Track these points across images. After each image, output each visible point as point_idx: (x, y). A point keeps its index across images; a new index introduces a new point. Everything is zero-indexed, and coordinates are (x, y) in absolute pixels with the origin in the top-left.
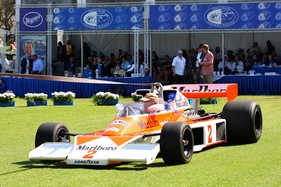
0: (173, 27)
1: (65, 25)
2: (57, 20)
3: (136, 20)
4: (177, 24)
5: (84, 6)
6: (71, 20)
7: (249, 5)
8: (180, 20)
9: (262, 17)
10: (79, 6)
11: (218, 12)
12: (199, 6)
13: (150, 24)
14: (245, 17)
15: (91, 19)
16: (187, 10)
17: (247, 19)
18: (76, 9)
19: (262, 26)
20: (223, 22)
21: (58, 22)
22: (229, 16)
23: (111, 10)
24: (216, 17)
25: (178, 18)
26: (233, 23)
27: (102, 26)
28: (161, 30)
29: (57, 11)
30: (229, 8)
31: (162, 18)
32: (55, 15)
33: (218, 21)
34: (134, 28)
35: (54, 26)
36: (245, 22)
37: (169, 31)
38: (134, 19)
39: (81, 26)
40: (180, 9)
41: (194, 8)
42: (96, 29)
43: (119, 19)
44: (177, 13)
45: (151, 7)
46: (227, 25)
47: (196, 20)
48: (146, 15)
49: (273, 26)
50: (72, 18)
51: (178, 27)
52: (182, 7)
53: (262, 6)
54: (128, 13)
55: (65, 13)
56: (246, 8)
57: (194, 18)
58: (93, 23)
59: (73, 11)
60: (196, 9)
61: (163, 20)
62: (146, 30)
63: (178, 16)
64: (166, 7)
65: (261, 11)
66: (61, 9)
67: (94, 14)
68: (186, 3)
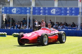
0: (40, 14)
1: (6, 12)
2: (3, 11)
3: (28, 12)
4: (41, 13)
5: (12, 7)
6: (8, 11)
7: (64, 8)
8: (42, 12)
9: (68, 12)
10: (10, 7)
11: (54, 10)
12: (48, 8)
13: (33, 13)
15: (14, 11)
16: (45, 9)
17: (63, 12)
18: (9, 7)
19: (68, 15)
20: (56, 13)
21: (4, 11)
22: (58, 11)
23: (21, 8)
24: (53, 11)
25: (41, 11)
26: (59, 13)
27: (18, 13)
29: (3, 8)
30: (58, 9)
31: (37, 11)
32: (3, 9)
33: (54, 13)
34: (28, 14)
35: (2, 12)
36: (63, 13)
37: (39, 15)
38: (28, 11)
39: (11, 13)
40: (42, 9)
41: (47, 8)
42: (16, 14)
43: (23, 11)
44: (41, 10)
45: (33, 8)
46: (57, 14)
47: (47, 12)
48: (32, 10)
49: (72, 15)
50: (8, 10)
51: (41, 14)
52: (43, 8)
53: (68, 9)
54: (26, 9)
55: (6, 8)
56: (63, 9)
57: (47, 11)
58: (15, 12)
59: (9, 8)
60: (47, 9)
61: (37, 12)
62: (31, 15)
63: (42, 11)
64: (38, 8)
65: (68, 10)
66: (5, 7)
67: (15, 9)
68: (44, 7)
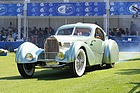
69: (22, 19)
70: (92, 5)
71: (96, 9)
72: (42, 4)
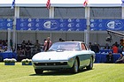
0: (27, 29)
9: (70, 25)
13: (16, 27)
14: (62, 25)
16: (34, 21)
20: (51, 27)
22: (54, 24)
24: (48, 25)
25: (30, 25)
28: (22, 31)
31: (22, 25)
33: (49, 27)
34: (9, 29)
36: (61, 28)
41: (38, 20)
43: (1, 24)
45: (17, 19)
49: (75, 30)
53: (70, 20)
62: (14, 30)
64: (24, 19)
65: (69, 23)
69: (12, 33)
70: (74, 21)
71: (78, 25)
72: (30, 20)
